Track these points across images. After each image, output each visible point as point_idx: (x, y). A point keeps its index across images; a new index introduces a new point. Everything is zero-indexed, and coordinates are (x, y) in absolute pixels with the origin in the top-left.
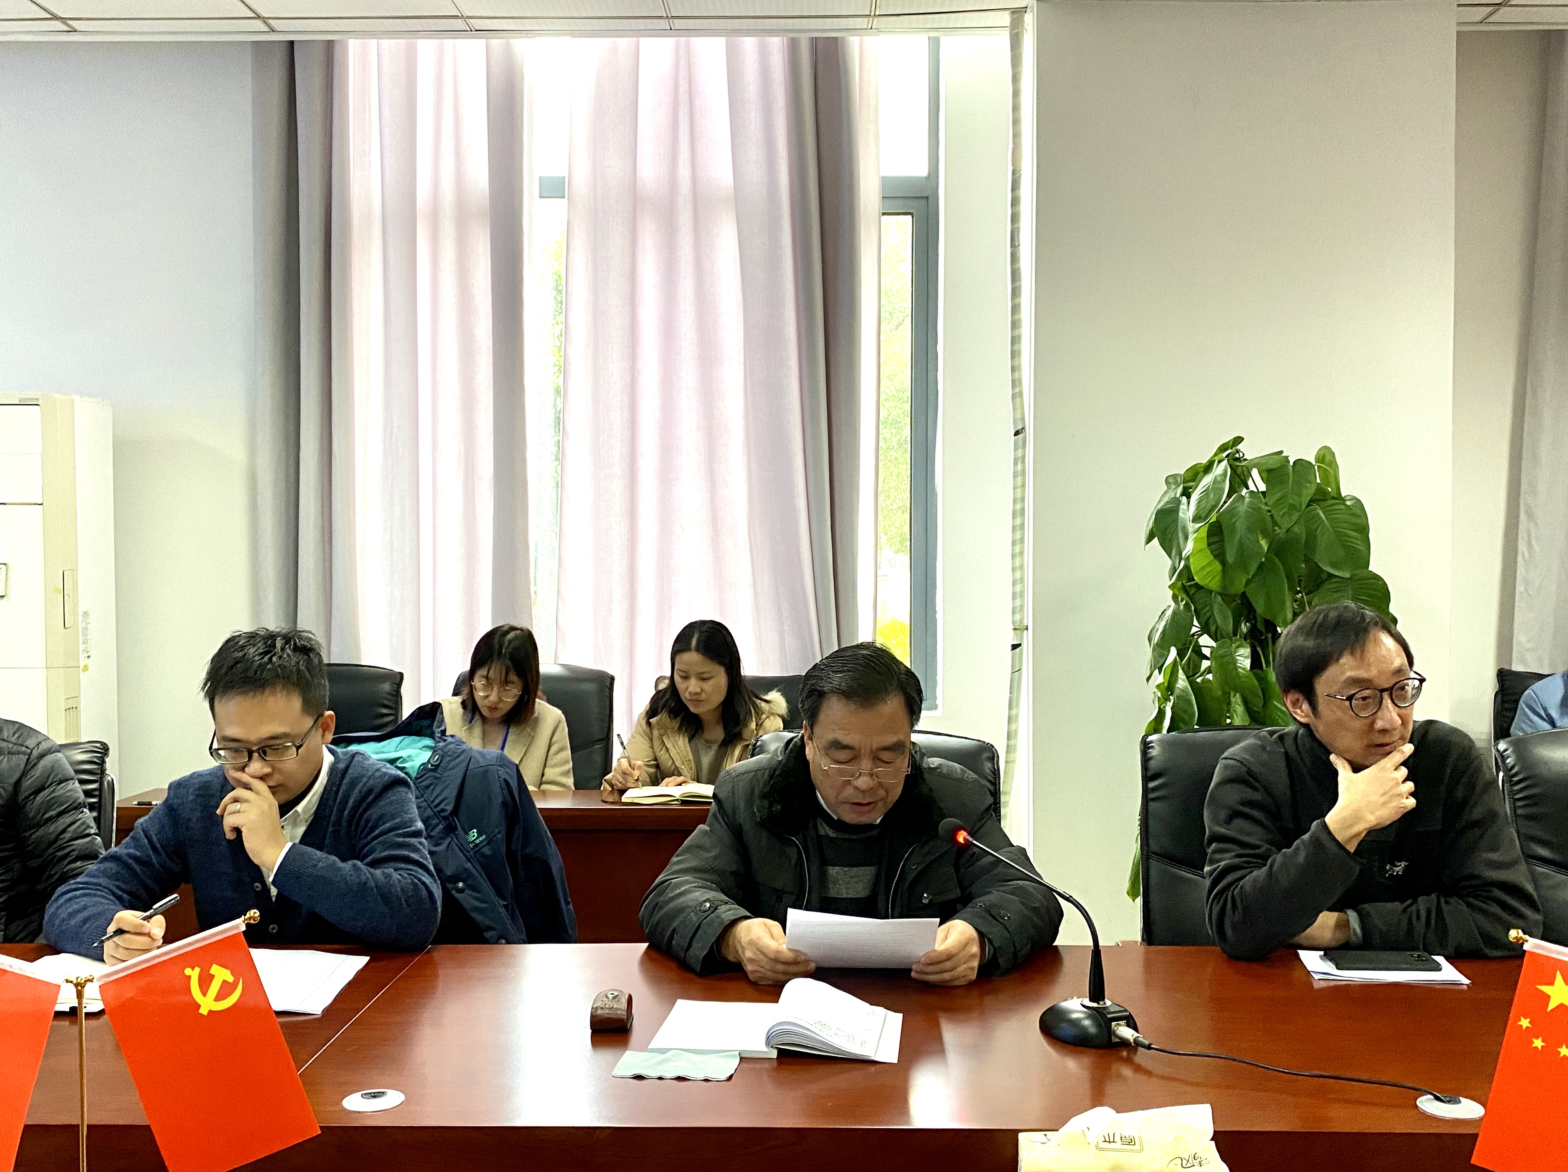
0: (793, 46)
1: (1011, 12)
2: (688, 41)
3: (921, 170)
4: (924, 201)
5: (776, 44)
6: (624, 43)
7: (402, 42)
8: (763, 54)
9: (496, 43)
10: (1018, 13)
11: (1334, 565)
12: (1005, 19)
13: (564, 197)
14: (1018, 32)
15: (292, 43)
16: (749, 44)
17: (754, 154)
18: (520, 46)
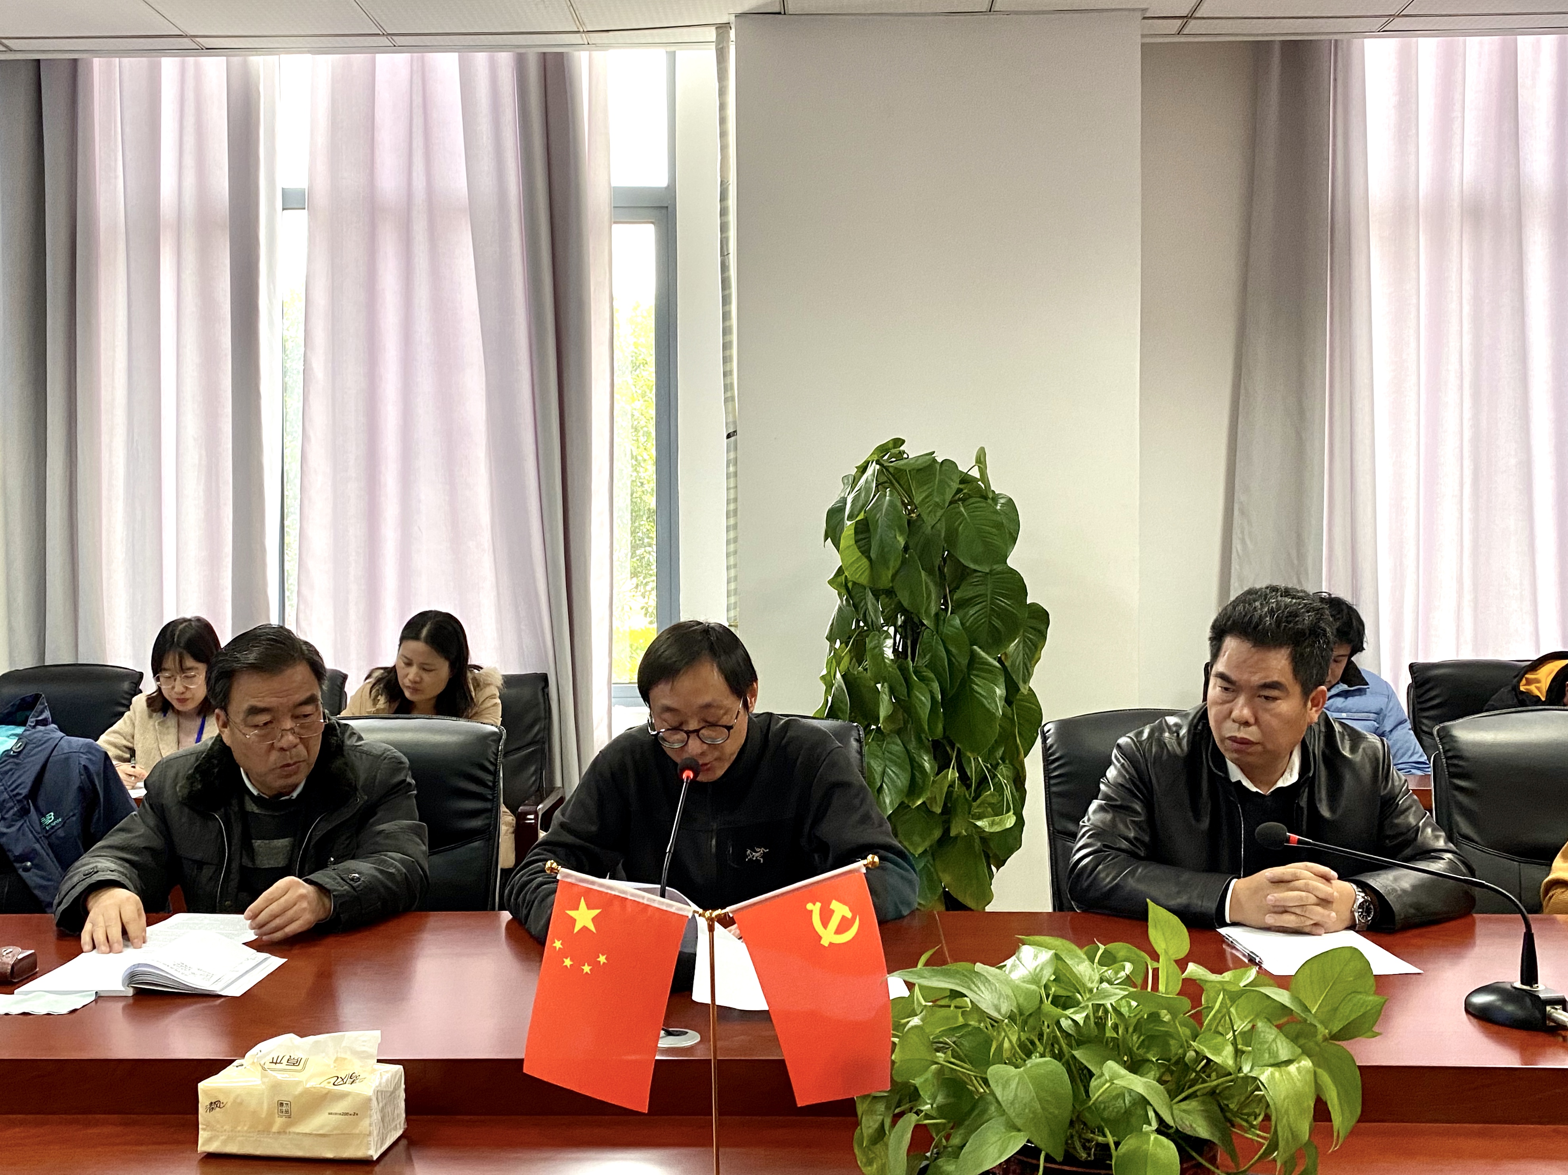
0: (521, 62)
1: (716, 28)
2: (423, 58)
3: (662, 182)
4: (664, 211)
5: (505, 59)
6: (358, 59)
7: (144, 60)
8: (493, 68)
9: (236, 60)
10: (722, 28)
11: (975, 561)
12: (711, 34)
13: (304, 209)
14: (722, 48)
15: (38, 61)
16: (481, 59)
17: (486, 164)
18: (257, 61)
